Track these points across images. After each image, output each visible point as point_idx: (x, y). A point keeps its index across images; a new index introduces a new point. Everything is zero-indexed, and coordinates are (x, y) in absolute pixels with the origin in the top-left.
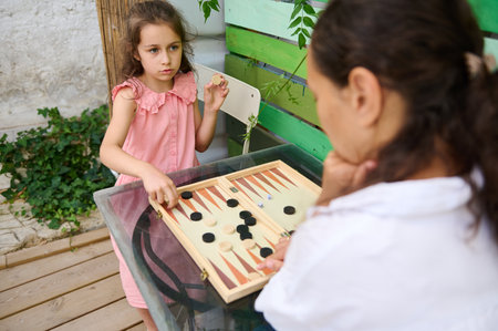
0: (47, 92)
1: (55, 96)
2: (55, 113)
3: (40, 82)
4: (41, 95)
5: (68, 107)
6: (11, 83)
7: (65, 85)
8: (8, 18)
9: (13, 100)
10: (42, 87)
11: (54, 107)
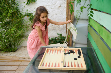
0: (60, 30)
1: (62, 31)
2: (61, 35)
3: (59, 28)
4: (59, 31)
5: (64, 34)
6: (54, 28)
7: (64, 29)
8: (56, 15)
9: (54, 31)
10: (59, 29)
11: (61, 33)
